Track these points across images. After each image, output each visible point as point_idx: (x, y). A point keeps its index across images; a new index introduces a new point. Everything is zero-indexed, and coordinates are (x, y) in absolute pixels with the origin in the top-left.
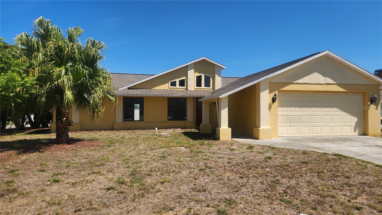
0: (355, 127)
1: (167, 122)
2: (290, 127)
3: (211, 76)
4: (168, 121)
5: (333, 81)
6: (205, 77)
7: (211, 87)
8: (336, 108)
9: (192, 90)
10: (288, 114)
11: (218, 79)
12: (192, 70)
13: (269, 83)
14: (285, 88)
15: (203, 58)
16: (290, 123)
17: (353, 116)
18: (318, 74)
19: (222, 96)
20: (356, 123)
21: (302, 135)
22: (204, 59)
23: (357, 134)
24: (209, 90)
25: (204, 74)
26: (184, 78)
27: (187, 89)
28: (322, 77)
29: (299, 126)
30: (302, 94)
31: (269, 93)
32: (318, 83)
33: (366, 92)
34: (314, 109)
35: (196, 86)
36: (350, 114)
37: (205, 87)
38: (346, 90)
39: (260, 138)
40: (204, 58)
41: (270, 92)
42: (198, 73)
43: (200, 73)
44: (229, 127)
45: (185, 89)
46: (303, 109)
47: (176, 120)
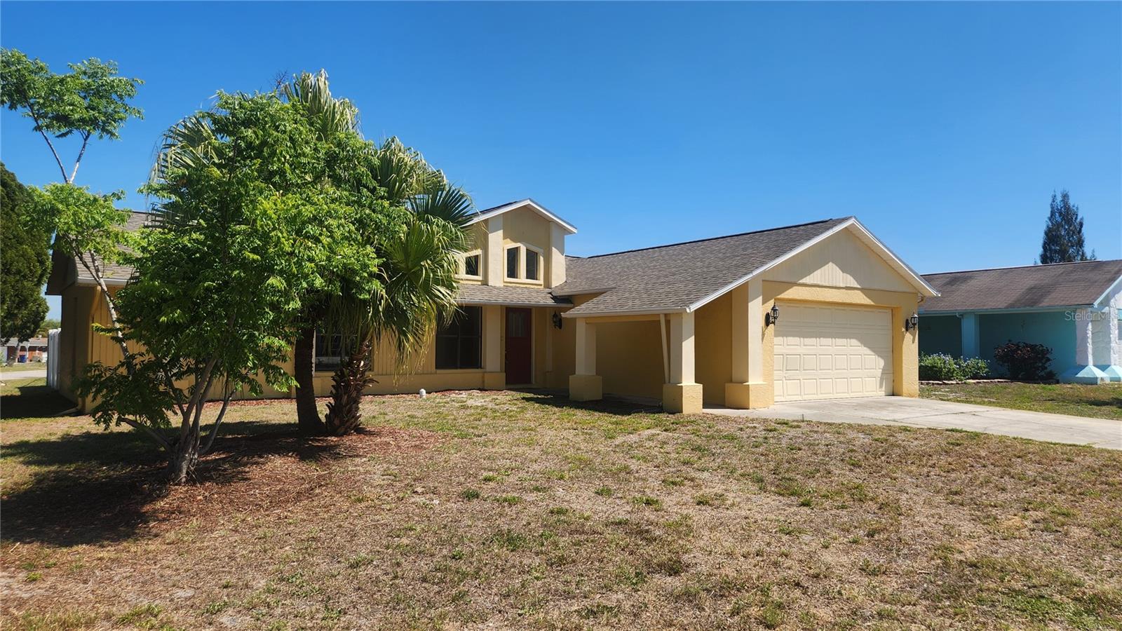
0: (881, 379)
1: (436, 373)
2: (788, 381)
3: (542, 250)
4: (439, 371)
5: (856, 283)
6: (529, 252)
7: (541, 281)
8: (856, 338)
9: (497, 285)
10: (785, 351)
11: (559, 262)
12: (499, 232)
13: (763, 281)
14: (786, 293)
15: (525, 202)
16: (787, 370)
17: (878, 356)
18: (834, 265)
19: (690, 308)
20: (883, 370)
21: (806, 397)
22: (529, 204)
23: (884, 393)
24: (536, 287)
25: (524, 245)
26: (478, 252)
27: (485, 282)
28: (841, 272)
29: (800, 377)
30: (805, 307)
31: (763, 304)
32: (834, 285)
33: (897, 308)
34: (824, 341)
35: (508, 277)
36: (874, 351)
37: (527, 278)
38: (873, 301)
39: (751, 405)
40: (528, 202)
41: (764, 302)
42: (511, 240)
43: (515, 240)
44: (696, 382)
45: (480, 283)
46: (808, 341)
47: (456, 368)
